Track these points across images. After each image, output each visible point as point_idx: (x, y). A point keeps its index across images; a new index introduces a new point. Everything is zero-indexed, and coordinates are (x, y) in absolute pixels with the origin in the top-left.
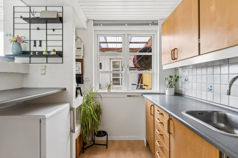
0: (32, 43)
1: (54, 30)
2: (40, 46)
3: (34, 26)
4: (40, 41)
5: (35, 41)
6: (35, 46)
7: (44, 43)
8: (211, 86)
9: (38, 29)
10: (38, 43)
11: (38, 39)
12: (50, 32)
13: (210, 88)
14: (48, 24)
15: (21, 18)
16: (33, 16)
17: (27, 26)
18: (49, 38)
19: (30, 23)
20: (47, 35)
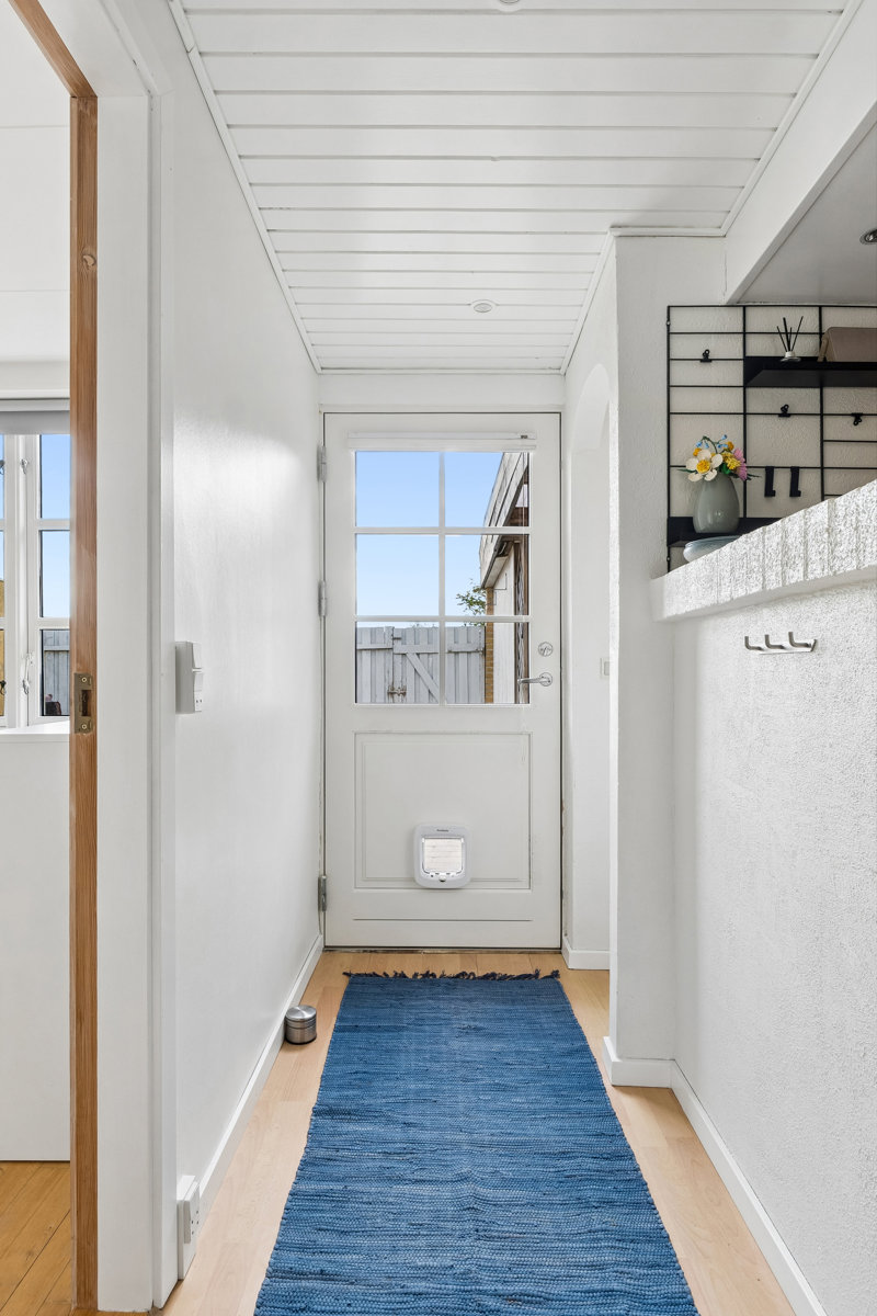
0: (757, 485)
1: (857, 416)
2: (794, 493)
3: (767, 398)
4: (795, 471)
5: (770, 471)
6: (770, 492)
7: (810, 483)
9: (786, 412)
10: (782, 482)
11: (784, 458)
12: (839, 427)
14: (828, 391)
15: (706, 359)
16: (788, 355)
17: (733, 401)
18: (835, 456)
19: (745, 387)
20: (823, 441)
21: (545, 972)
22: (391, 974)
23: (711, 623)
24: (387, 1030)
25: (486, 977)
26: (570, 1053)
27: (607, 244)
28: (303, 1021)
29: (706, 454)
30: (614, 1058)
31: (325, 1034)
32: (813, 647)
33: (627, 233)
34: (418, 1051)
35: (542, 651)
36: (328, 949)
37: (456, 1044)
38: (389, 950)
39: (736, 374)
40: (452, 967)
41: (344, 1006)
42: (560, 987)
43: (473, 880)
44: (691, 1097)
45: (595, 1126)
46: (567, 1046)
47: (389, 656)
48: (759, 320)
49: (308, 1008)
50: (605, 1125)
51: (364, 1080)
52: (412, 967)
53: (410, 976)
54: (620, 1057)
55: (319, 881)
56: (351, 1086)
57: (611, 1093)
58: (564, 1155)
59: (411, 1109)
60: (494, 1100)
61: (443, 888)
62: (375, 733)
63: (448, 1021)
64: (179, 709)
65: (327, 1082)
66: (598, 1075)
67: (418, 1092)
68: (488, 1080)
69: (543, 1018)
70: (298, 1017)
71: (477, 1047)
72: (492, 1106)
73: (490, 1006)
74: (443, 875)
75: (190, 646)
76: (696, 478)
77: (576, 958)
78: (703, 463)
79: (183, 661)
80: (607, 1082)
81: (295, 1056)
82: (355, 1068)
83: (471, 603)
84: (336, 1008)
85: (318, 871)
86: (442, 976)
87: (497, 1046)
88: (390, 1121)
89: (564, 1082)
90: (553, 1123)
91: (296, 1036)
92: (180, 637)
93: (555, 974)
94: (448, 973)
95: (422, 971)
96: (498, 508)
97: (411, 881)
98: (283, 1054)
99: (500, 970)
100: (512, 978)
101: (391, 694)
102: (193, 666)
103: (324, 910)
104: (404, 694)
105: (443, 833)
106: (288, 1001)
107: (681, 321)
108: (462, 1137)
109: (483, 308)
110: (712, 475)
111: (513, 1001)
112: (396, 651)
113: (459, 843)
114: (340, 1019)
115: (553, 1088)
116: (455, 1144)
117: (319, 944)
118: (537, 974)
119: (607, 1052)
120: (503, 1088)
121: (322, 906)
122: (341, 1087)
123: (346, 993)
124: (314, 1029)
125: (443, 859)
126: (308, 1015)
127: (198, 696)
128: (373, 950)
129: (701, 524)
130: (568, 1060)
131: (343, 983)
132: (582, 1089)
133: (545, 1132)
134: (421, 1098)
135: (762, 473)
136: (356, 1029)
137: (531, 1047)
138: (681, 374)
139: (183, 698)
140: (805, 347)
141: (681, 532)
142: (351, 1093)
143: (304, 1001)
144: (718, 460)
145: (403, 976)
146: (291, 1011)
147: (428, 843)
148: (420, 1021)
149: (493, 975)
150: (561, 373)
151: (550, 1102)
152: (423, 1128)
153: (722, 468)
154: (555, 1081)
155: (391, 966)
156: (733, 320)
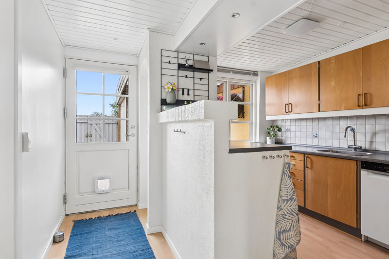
0: (180, 92)
1: (201, 79)
2: (188, 94)
3: (183, 73)
4: (188, 90)
5: (183, 89)
6: (183, 94)
7: (191, 92)
8: (316, 134)
9: (186, 77)
10: (186, 92)
11: (186, 87)
12: (197, 81)
13: (316, 135)
14: (195, 73)
15: (170, 63)
16: (187, 65)
17: (175, 73)
18: (197, 87)
19: (178, 70)
20: (194, 84)
21: (132, 211)
22: (88, 219)
23: (169, 125)
24: (87, 233)
25: (116, 215)
26: (138, 229)
27: (147, 31)
28: (60, 235)
29: (169, 85)
30: (148, 227)
31: (67, 238)
32: (185, 132)
33: (151, 30)
34: (96, 237)
35: (132, 128)
36: (67, 215)
37: (107, 233)
38: (87, 212)
39: (176, 67)
40: (106, 214)
41: (73, 230)
42: (136, 214)
43: (113, 190)
44: (165, 233)
45: (143, 244)
46: (137, 227)
47: (86, 124)
48: (181, 55)
49: (61, 232)
50: (145, 243)
51: (80, 247)
52: (94, 216)
53: (93, 218)
54: (150, 227)
55: (64, 196)
56: (76, 249)
57: (147, 236)
58: (135, 252)
59: (94, 251)
60: (117, 244)
61: (104, 193)
62: (82, 151)
63: (105, 228)
64: (23, 151)
65: (68, 250)
66: (144, 233)
67: (96, 247)
68: (116, 240)
69: (131, 222)
70: (58, 235)
71: (113, 232)
72: (117, 245)
73: (117, 222)
74: (104, 189)
75: (27, 134)
76: (167, 90)
77: (140, 206)
78: (168, 88)
79: (25, 138)
80: (146, 234)
81: (57, 245)
82: (77, 244)
83: (114, 107)
84: (70, 230)
85: (63, 193)
86: (104, 217)
87: (118, 231)
88: (88, 255)
89: (136, 236)
90: (133, 246)
91: (57, 240)
92: (24, 131)
93: (135, 211)
94: (105, 216)
95: (97, 216)
96: (121, 84)
97: (94, 192)
98: (53, 246)
99: (120, 213)
100: (123, 214)
101: (87, 136)
102: (28, 139)
103: (66, 204)
104: (91, 136)
105: (103, 178)
106: (55, 231)
107: (164, 53)
108: (109, 254)
109: (115, 39)
110: (170, 90)
111: (123, 220)
112: (89, 123)
113: (108, 180)
114: (72, 233)
115: (133, 238)
116: (106, 256)
117: (64, 214)
118: (130, 212)
119: (147, 227)
120: (120, 241)
121: (65, 203)
122: (73, 250)
123: (73, 226)
124: (63, 237)
125: (103, 185)
126: (61, 234)
127: (29, 147)
128: (82, 213)
129: (168, 101)
130: (137, 231)
131: (72, 223)
132: (140, 236)
133: (131, 248)
134: (97, 248)
135: (182, 90)
136: (77, 235)
137: (128, 229)
138: (164, 65)
139: (25, 148)
140: (190, 63)
141: (164, 102)
142: (76, 251)
143: (59, 230)
144: (171, 87)
145: (92, 218)
146: (56, 233)
147: (99, 181)
148: (97, 229)
149: (118, 214)
150: (137, 56)
151: (132, 241)
152: (98, 254)
153: (172, 89)
154: (134, 236)
155: (87, 217)
156: (175, 54)
